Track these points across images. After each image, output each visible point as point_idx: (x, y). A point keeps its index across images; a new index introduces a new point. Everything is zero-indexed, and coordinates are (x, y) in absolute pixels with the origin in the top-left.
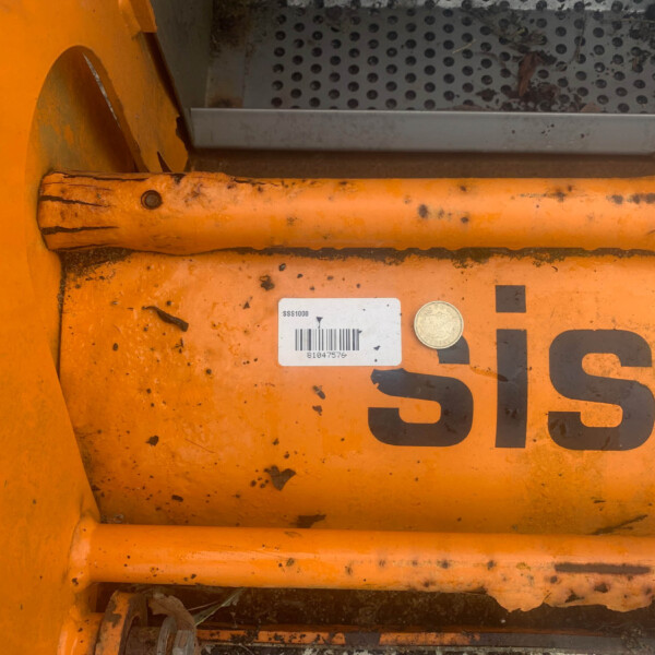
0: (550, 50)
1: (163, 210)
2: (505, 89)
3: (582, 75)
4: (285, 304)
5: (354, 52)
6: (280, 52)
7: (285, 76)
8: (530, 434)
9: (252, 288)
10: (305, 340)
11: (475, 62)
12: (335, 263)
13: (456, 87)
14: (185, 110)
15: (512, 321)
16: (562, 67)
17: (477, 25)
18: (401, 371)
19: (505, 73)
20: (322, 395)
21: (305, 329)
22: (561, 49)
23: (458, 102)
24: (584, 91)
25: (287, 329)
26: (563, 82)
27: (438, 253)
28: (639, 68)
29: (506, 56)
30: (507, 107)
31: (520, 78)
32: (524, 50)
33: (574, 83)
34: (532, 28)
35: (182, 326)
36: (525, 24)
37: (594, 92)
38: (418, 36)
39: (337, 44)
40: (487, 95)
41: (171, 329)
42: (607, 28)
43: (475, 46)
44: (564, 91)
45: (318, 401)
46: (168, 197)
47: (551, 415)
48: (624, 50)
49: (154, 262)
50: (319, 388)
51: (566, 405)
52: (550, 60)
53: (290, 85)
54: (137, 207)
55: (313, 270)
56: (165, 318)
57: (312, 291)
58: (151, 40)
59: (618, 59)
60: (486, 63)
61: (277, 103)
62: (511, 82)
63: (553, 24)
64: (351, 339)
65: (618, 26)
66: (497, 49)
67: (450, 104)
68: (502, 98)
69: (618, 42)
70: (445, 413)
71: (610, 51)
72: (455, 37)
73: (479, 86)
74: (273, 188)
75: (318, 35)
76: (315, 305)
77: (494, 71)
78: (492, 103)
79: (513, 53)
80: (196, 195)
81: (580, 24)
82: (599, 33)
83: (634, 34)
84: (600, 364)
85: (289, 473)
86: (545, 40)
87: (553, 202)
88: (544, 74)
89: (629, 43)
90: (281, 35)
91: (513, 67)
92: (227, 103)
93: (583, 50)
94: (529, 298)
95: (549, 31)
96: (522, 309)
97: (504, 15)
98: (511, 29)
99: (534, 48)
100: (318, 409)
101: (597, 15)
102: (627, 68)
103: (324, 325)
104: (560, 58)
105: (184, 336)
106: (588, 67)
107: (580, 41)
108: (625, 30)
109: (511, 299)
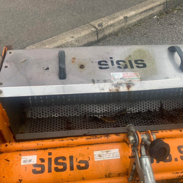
0: (71, 121)
1: (7, 147)
2: (65, 128)
3: (76, 125)
4: (22, 157)
5: (42, 124)
6: (31, 125)
7: (32, 128)
8: (52, 170)
9: (18, 155)
10: (24, 161)
11: (60, 124)
12: (29, 151)
13: (57, 128)
14: (15, 135)
15: (50, 157)
16: (73, 124)
17: (61, 119)
18: (36, 164)
19: (65, 125)
20: (26, 168)
21: (25, 160)
22: (73, 121)
23: (57, 130)
24: (76, 127)
25: (22, 160)
26: (73, 126)
27: (41, 149)
28: (84, 123)
29: (65, 123)
30: (65, 130)
31: (67, 126)
32: (67, 122)
33: (75, 126)
34: (69, 119)
35: (9, 161)
36: (68, 118)
37: (77, 127)
38: (52, 121)
39: (40, 123)
40: (62, 129)
41: (7, 162)
42: (79, 118)
43: (60, 122)
44: (73, 127)
45: (26, 169)
46: (8, 145)
47: (54, 168)
48: (82, 121)
49: (6, 153)
50: (26, 167)
51: (56, 166)
52: (71, 123)
53: (32, 130)
54: (5, 147)
55: (26, 152)
56: (7, 160)
57: (26, 155)
58: (10, 127)
59: (81, 122)
60: (62, 124)
61: (30, 132)
62: (65, 126)
63: (72, 118)
64: (30, 161)
65: (81, 118)
66: (64, 122)
67: (56, 130)
68: (64, 129)
69: (81, 120)
70: (42, 169)
71: (80, 121)
72: (57, 121)
73: (61, 127)
74: (21, 143)
75: (37, 122)
76: (26, 157)
77: (63, 125)
78: (62, 130)
79: (66, 122)
80: (12, 144)
81: (75, 118)
82: (78, 119)
83: (83, 119)
84: (60, 161)
85: (22, 180)
86: (70, 120)
87: (52, 142)
88: (70, 125)
89: (82, 120)
90: (31, 123)
91: (66, 124)
92: (22, 133)
93: (76, 121)
94: (52, 153)
95: (71, 119)
96: (51, 155)
97: (65, 117)
98: (66, 119)
99: (69, 121)
100: (26, 170)
101: (78, 116)
102: (82, 123)
103: (27, 159)
104: (72, 122)
105: (9, 162)
106: (77, 123)
107: (75, 120)
108: (82, 118)
109: (50, 154)
